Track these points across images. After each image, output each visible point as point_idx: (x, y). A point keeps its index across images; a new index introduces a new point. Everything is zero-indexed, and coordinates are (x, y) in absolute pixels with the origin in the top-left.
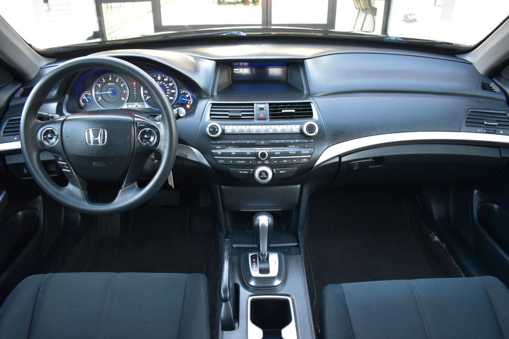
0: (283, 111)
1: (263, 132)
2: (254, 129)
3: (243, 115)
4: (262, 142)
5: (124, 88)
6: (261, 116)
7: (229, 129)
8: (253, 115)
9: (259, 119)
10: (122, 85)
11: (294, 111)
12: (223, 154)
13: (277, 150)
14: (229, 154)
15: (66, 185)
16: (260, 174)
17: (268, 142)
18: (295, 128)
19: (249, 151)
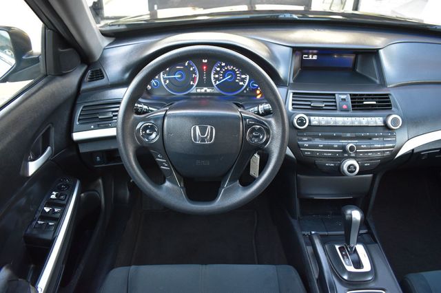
0: (365, 103)
1: (348, 124)
2: (341, 121)
3: (325, 106)
4: (349, 135)
5: (194, 72)
6: (345, 107)
7: (316, 120)
8: (336, 106)
9: (342, 110)
10: (191, 69)
11: (375, 103)
12: (310, 147)
13: (364, 144)
14: (317, 147)
15: (164, 182)
16: (349, 167)
17: (353, 135)
18: (379, 121)
19: (336, 143)
